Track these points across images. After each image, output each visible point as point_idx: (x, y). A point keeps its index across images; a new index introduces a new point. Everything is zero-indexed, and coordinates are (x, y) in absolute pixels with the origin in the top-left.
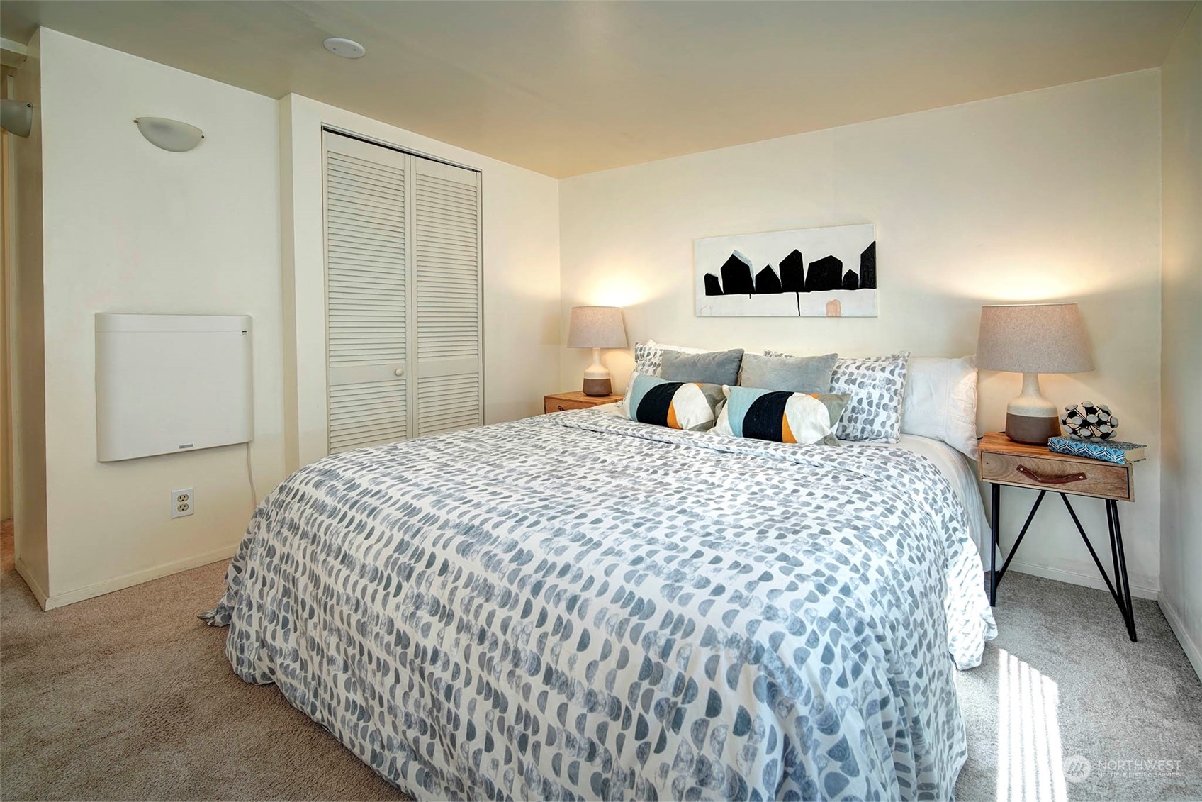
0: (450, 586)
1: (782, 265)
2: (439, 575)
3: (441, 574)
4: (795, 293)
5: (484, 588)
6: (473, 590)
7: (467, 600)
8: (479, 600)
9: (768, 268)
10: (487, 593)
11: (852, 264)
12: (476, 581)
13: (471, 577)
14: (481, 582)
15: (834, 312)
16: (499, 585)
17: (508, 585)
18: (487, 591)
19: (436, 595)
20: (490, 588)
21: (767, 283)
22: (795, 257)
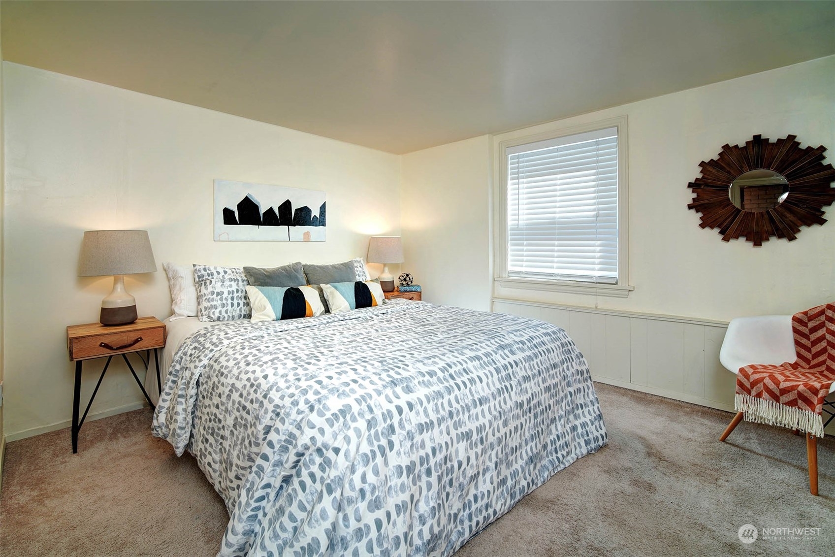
0: (421, 410)
1: (280, 208)
2: (411, 411)
3: (411, 410)
4: (287, 227)
5: (437, 395)
6: (433, 401)
7: (435, 407)
8: (440, 401)
9: (271, 209)
10: (440, 395)
11: (315, 212)
12: (430, 395)
13: (426, 396)
14: (433, 394)
15: (307, 239)
16: (441, 388)
17: (444, 385)
18: (439, 394)
19: (417, 422)
20: (439, 392)
21: (270, 219)
22: (287, 205)
